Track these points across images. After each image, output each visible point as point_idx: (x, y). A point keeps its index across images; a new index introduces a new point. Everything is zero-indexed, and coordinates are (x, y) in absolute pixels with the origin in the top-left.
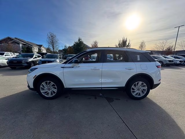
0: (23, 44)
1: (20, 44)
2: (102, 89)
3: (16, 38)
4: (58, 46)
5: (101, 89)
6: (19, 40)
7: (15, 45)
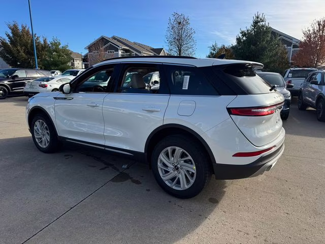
0: (124, 50)
1: (119, 51)
2: (106, 149)
3: (114, 38)
4: (190, 50)
5: (104, 148)
6: (118, 41)
7: (111, 52)
